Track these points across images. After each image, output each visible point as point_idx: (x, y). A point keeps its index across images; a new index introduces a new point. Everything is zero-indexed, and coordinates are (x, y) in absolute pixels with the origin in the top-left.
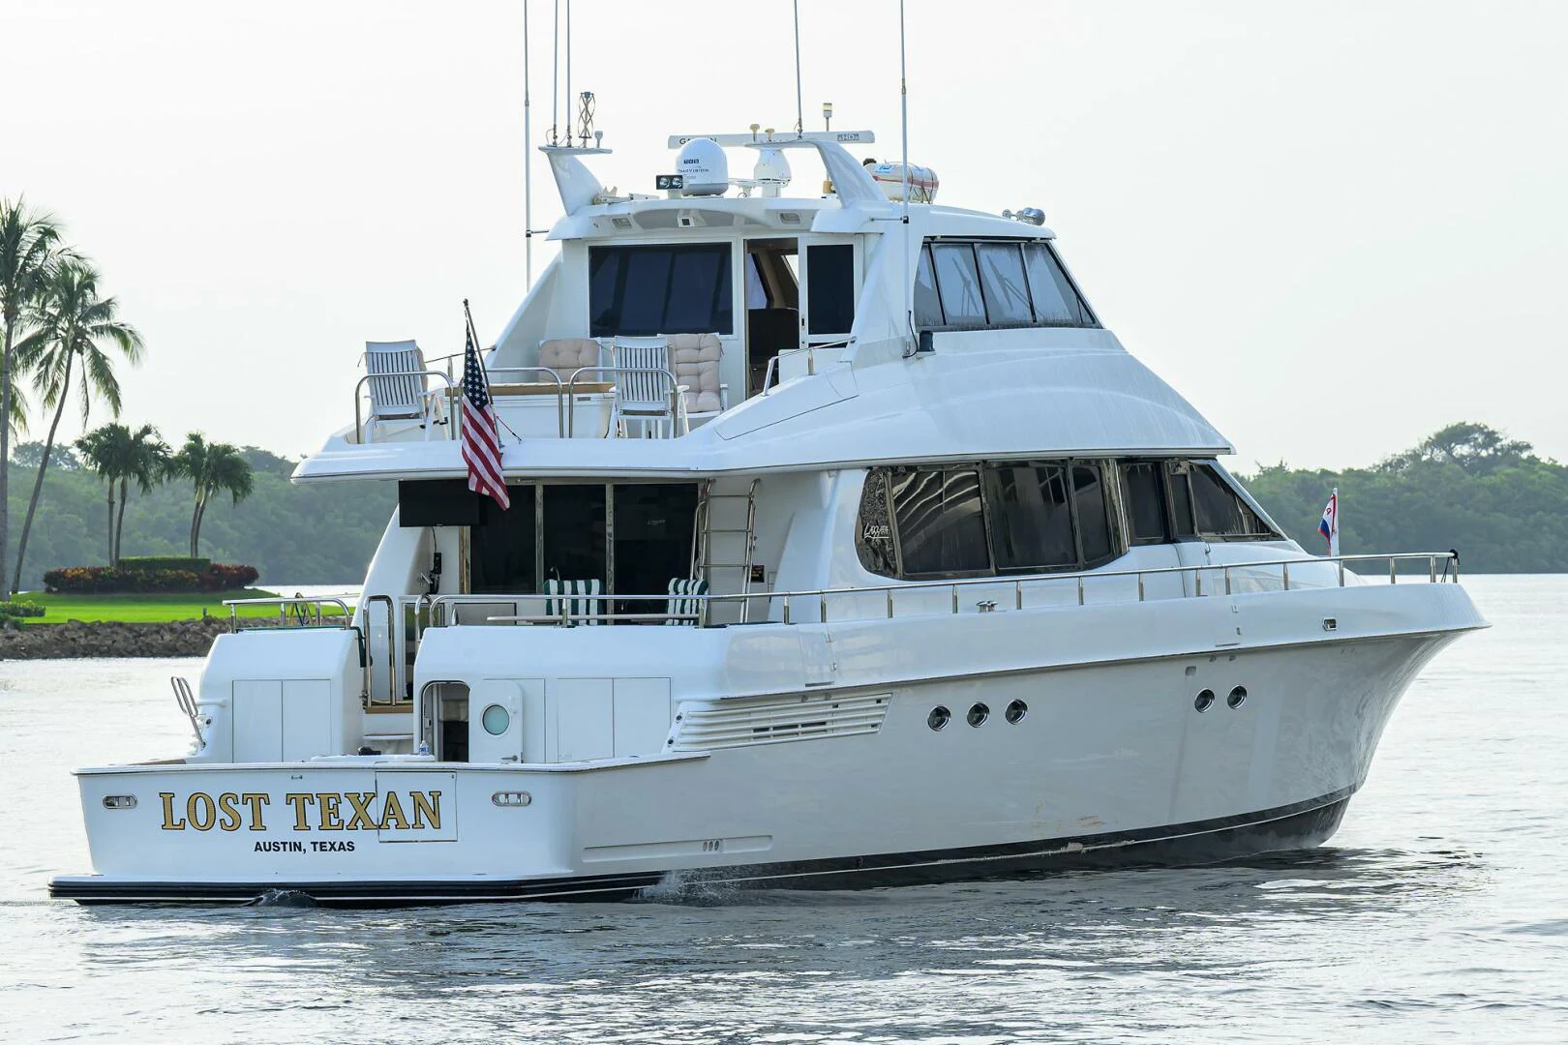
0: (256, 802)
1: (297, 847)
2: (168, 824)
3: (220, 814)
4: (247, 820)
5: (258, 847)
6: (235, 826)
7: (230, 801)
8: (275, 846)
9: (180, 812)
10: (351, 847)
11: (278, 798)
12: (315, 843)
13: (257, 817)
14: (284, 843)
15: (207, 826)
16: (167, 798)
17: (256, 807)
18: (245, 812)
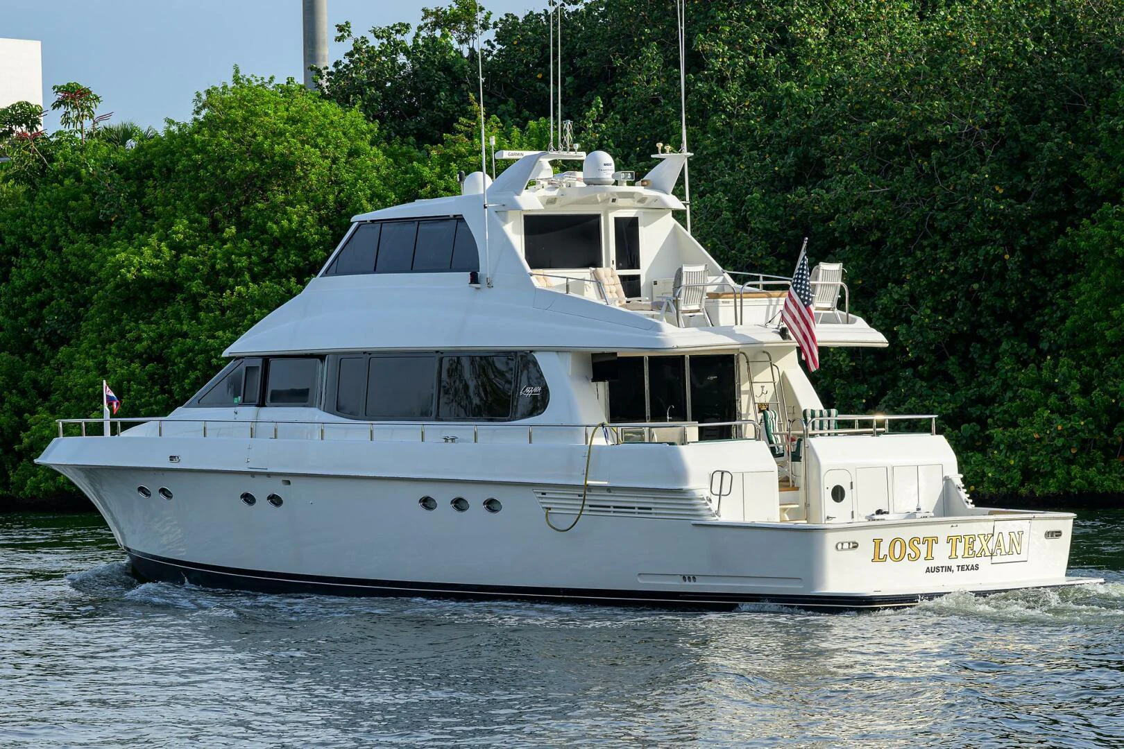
0: (930, 543)
1: (949, 569)
2: (877, 558)
3: (909, 551)
4: (924, 554)
5: (928, 570)
6: (916, 558)
7: (915, 543)
8: (937, 569)
9: (884, 550)
10: (976, 567)
11: (942, 540)
12: (958, 566)
13: (930, 553)
14: (942, 567)
15: (900, 559)
16: (878, 542)
17: (930, 545)
18: (923, 548)
